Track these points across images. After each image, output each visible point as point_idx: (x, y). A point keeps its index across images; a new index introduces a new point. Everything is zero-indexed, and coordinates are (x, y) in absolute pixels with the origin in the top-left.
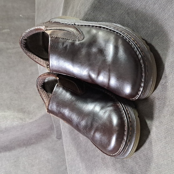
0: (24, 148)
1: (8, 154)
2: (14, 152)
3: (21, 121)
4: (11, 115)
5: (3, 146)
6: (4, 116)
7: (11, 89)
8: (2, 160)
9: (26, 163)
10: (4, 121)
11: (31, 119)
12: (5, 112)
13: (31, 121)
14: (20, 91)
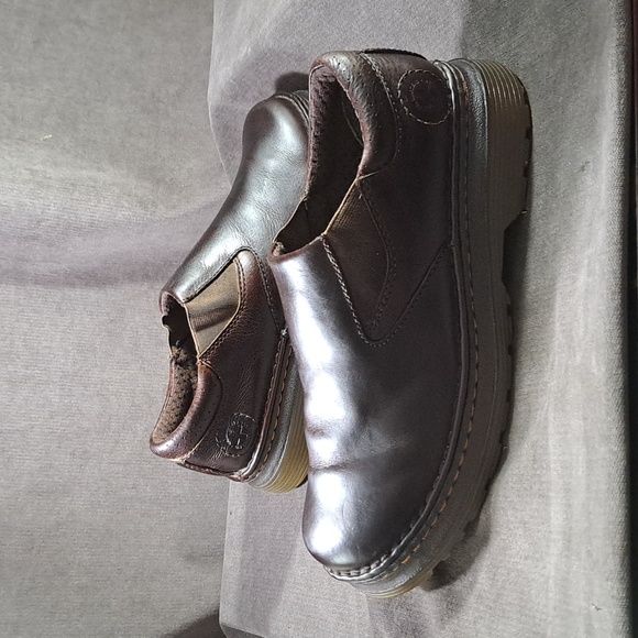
0: (145, 287)
1: (93, 294)
2: (112, 294)
3: (139, 211)
4: (114, 184)
5: (83, 270)
6: (92, 184)
7: (134, 93)
8: (74, 310)
9: (142, 331)
10: (90, 200)
11: (174, 207)
12: (99, 169)
13: (172, 213)
14: (162, 106)
